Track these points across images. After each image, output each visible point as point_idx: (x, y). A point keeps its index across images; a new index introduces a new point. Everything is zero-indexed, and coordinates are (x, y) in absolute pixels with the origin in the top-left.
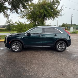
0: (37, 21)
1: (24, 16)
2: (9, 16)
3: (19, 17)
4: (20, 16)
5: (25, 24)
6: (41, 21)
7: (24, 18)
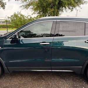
0: (48, 13)
1: (29, 5)
2: (5, 6)
3: (22, 8)
4: (23, 6)
5: (29, 17)
6: (54, 12)
7: (29, 9)
